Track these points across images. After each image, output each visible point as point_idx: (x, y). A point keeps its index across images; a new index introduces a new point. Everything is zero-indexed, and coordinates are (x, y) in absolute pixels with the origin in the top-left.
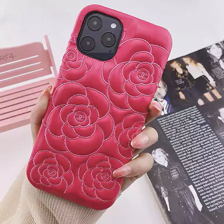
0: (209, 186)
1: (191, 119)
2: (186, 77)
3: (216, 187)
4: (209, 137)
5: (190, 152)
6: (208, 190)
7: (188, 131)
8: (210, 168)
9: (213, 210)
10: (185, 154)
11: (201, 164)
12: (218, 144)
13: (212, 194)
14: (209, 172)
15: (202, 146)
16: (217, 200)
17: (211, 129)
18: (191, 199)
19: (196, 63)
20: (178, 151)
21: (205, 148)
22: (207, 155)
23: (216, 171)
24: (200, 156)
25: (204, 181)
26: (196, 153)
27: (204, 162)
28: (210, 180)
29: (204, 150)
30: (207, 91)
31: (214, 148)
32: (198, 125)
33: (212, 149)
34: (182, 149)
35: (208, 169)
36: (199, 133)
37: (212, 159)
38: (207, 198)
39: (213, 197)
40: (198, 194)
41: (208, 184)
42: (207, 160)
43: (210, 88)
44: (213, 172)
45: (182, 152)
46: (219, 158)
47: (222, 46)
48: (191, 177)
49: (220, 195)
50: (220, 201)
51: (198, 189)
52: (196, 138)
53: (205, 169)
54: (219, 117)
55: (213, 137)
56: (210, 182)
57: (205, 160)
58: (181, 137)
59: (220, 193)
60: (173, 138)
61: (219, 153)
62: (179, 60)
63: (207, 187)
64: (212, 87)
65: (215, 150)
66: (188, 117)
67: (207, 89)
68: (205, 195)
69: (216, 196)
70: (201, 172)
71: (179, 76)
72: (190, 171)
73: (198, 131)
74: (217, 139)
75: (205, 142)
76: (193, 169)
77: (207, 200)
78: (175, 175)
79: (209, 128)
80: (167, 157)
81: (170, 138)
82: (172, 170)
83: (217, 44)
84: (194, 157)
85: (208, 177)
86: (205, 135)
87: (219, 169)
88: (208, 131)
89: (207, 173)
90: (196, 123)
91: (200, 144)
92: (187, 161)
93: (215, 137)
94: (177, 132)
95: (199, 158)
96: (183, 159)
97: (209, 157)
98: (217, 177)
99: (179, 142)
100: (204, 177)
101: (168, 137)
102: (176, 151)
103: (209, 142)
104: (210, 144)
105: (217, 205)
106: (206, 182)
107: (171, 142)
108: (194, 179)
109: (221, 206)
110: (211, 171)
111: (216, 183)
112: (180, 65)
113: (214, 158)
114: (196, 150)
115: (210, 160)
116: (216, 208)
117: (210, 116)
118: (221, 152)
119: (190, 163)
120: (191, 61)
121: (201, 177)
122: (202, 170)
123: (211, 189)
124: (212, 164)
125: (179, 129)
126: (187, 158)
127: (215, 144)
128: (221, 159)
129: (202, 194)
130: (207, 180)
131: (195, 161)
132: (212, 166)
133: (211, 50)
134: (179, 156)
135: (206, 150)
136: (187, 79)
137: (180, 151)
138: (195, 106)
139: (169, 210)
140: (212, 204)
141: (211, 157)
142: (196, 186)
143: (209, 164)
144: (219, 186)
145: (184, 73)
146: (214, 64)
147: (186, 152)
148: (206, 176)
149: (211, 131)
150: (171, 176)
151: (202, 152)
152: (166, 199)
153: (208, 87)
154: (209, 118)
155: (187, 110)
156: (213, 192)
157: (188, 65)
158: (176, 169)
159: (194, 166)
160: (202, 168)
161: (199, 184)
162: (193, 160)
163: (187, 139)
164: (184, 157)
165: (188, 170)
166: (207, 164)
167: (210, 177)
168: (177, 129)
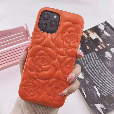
0: (103, 86)
1: (92, 58)
2: (89, 39)
3: (106, 86)
4: (101, 65)
5: (93, 72)
6: (103, 88)
7: (92, 63)
8: (103, 78)
9: (105, 96)
10: (91, 73)
11: (98, 77)
12: (106, 68)
13: (104, 89)
14: (102, 80)
15: (98, 69)
16: (106, 91)
17: (102, 61)
18: (95, 92)
19: (93, 33)
20: (88, 71)
21: (100, 70)
22: (101, 72)
23: (106, 79)
24: (98, 73)
25: (100, 84)
26: (96, 72)
27: (100, 76)
28: (103, 83)
29: (99, 70)
30: (99, 45)
31: (104, 69)
32: (96, 60)
33: (103, 70)
34: (90, 71)
35: (102, 79)
36: (97, 63)
37: (103, 74)
38: (102, 91)
39: (105, 91)
40: (98, 90)
41: (102, 85)
42: (101, 75)
43: (100, 43)
44: (104, 80)
45: (90, 72)
46: (106, 73)
47: (104, 24)
48: (95, 83)
49: (108, 89)
50: (108, 92)
51: (98, 87)
52: (96, 66)
53: (100, 79)
54: (105, 56)
55: (103, 65)
56: (103, 84)
57: (100, 75)
58: (89, 65)
59: (108, 88)
60: (85, 66)
61: (106, 71)
62: (86, 32)
63: (102, 86)
64: (101, 43)
65: (104, 70)
66: (91, 56)
67: (99, 44)
68: (101, 90)
69: (106, 90)
70: (99, 80)
71: (86, 39)
72: (94, 80)
73: (96, 63)
74: (105, 65)
75: (100, 67)
76: (95, 79)
77: (102, 92)
78: (87, 82)
79: (101, 61)
80: (83, 75)
81: (84, 66)
82: (86, 80)
83: (102, 24)
84: (95, 74)
85: (102, 82)
86: (99, 64)
87: (107, 78)
88: (101, 62)
89: (101, 80)
90: (95, 59)
91: (97, 68)
92: (92, 76)
93: (104, 64)
94: (87, 64)
95: (98, 74)
96: (91, 75)
97: (102, 73)
98: (106, 82)
99: (88, 68)
100: (100, 82)
101: (83, 66)
102: (87, 72)
103: (101, 67)
104: (102, 68)
105: (107, 94)
106: (101, 84)
107: (84, 68)
108: (96, 83)
109: (109, 94)
110: (103, 79)
111: (106, 84)
112: (86, 34)
113: (104, 74)
114: (96, 71)
115: (102, 75)
116: (107, 95)
117: (101, 56)
118: (107, 71)
119: (94, 77)
120: (91, 32)
121: (99, 82)
122: (99, 79)
123: (104, 87)
124: (103, 76)
125: (88, 62)
126: (92, 74)
127: (104, 68)
128: (107, 74)
129: (100, 90)
130: (101, 83)
131: (96, 76)
132: (104, 77)
133: (99, 26)
134: (89, 74)
135: (100, 71)
136: (89, 40)
137: (89, 72)
138: (94, 52)
139: (86, 97)
140: (104, 93)
141: (103, 73)
142: (97, 86)
143: (102, 76)
144: (107, 85)
145: (88, 37)
146: (101, 32)
147: (92, 72)
148: (101, 82)
149: (102, 62)
150: (85, 83)
151: (99, 71)
152: (84, 93)
153: (99, 43)
154: (101, 57)
155: (91, 53)
156: (104, 88)
157: (90, 34)
158: (88, 79)
159: (96, 78)
160: (99, 78)
161: (98, 86)
162: (95, 75)
163: (91, 66)
164: (91, 74)
165: (93, 80)
166: (101, 77)
167: (103, 82)
168: (87, 62)
